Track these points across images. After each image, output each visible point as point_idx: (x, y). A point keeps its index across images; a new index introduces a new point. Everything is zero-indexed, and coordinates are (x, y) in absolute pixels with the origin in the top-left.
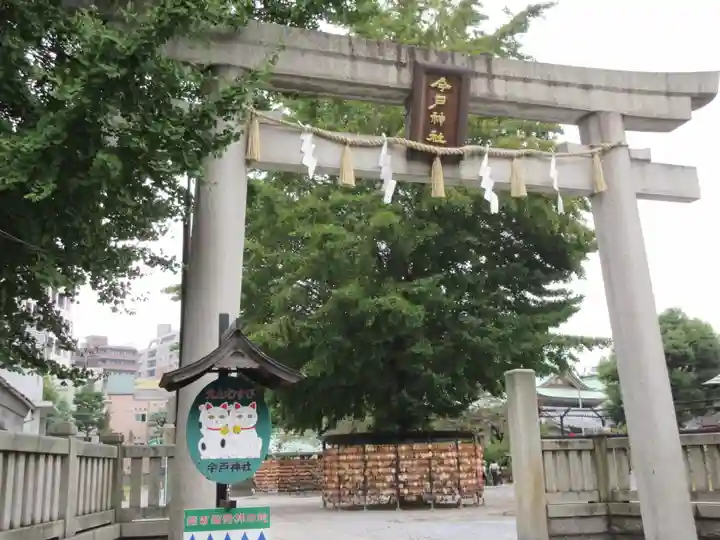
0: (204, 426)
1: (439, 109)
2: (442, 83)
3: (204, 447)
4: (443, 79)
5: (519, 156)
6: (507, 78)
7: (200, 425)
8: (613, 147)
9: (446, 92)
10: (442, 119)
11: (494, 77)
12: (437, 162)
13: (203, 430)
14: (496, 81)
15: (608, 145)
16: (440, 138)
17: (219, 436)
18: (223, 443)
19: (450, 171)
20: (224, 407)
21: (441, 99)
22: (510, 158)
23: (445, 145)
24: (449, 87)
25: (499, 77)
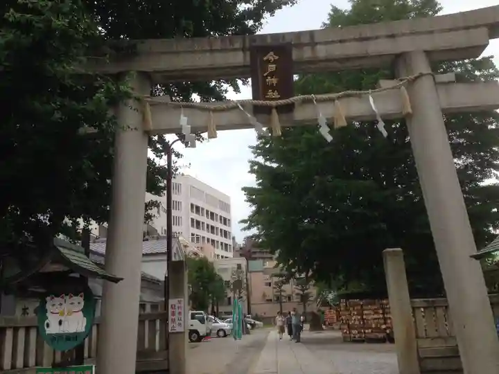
0: (48, 311)
1: (272, 75)
2: (271, 56)
3: (48, 325)
4: (272, 53)
5: (339, 98)
6: (326, 43)
7: (46, 311)
8: (416, 78)
9: (275, 62)
10: (274, 81)
11: (317, 44)
12: (274, 111)
13: (48, 314)
14: (318, 47)
15: (412, 77)
16: (276, 95)
17: (58, 318)
18: (60, 323)
19: (284, 117)
20: (63, 297)
21: (272, 67)
22: (332, 100)
23: (279, 99)
24: (277, 58)
25: (320, 43)
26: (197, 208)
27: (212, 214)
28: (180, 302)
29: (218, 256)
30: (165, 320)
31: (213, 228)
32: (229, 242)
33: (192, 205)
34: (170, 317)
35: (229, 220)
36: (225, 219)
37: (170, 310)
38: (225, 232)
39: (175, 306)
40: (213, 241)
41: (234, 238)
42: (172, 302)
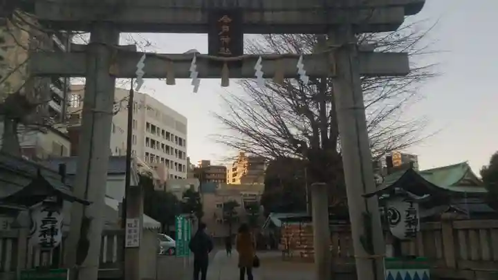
1: (225, 34)
2: (225, 19)
4: (226, 16)
9: (228, 24)
10: (227, 40)
11: (265, 10)
12: (225, 65)
14: (266, 13)
16: (228, 52)
21: (226, 28)
23: (231, 56)
24: (230, 20)
25: (268, 10)
26: (153, 127)
27: (168, 134)
28: (136, 222)
29: (171, 175)
30: (122, 237)
31: (168, 147)
32: (183, 162)
33: (148, 124)
34: (127, 234)
35: (184, 140)
36: (180, 139)
37: (127, 228)
38: (180, 153)
39: (131, 224)
40: (167, 161)
41: (188, 159)
42: (128, 221)
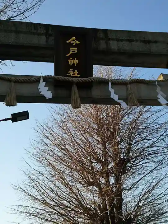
1: (73, 56)
5: (131, 83)
6: (118, 40)
9: (77, 46)
10: (76, 61)
12: (75, 87)
22: (125, 85)
24: (78, 42)
25: (113, 40)
